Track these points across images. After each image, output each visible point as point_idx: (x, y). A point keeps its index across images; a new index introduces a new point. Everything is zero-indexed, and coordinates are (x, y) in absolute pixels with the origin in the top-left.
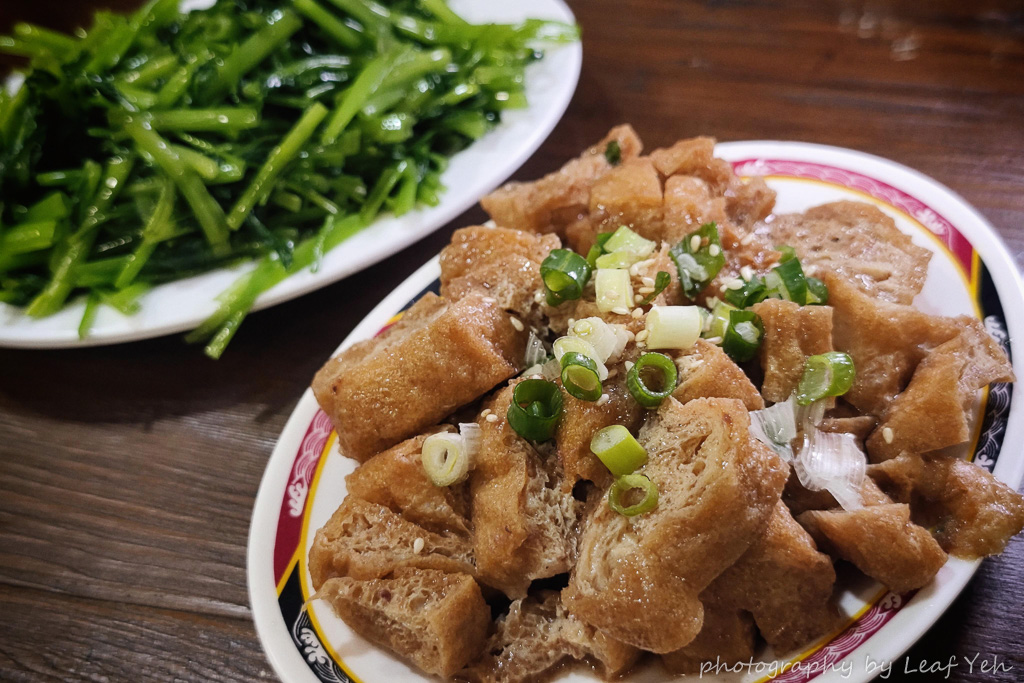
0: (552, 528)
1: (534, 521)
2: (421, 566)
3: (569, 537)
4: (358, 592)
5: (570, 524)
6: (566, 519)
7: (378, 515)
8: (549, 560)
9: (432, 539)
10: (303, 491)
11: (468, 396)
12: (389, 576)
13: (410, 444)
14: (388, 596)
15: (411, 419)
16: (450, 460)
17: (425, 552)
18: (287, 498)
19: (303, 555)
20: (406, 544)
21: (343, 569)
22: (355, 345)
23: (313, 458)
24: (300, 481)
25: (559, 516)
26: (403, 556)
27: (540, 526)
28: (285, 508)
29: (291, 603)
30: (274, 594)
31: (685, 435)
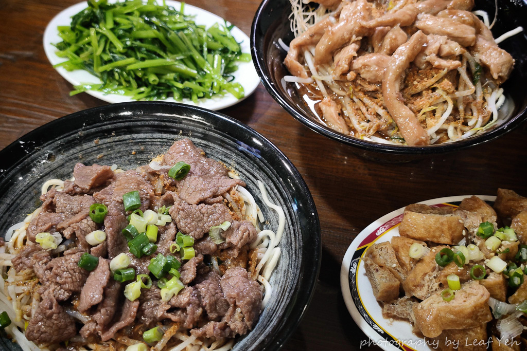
0: (426, 287)
1: (423, 282)
2: (390, 271)
3: (429, 293)
4: (372, 265)
5: (432, 290)
6: (432, 288)
7: (391, 251)
8: (419, 294)
9: (399, 266)
10: (384, 230)
11: (435, 240)
12: (381, 267)
13: (412, 240)
14: (377, 271)
15: (417, 235)
16: (417, 252)
17: (394, 268)
18: (378, 229)
19: (369, 245)
20: (393, 263)
21: (374, 257)
22: (425, 205)
23: (393, 224)
24: (385, 227)
25: (430, 287)
26: (388, 265)
27: (423, 284)
28: (376, 231)
29: (358, 254)
30: (356, 249)
31: (472, 291)
